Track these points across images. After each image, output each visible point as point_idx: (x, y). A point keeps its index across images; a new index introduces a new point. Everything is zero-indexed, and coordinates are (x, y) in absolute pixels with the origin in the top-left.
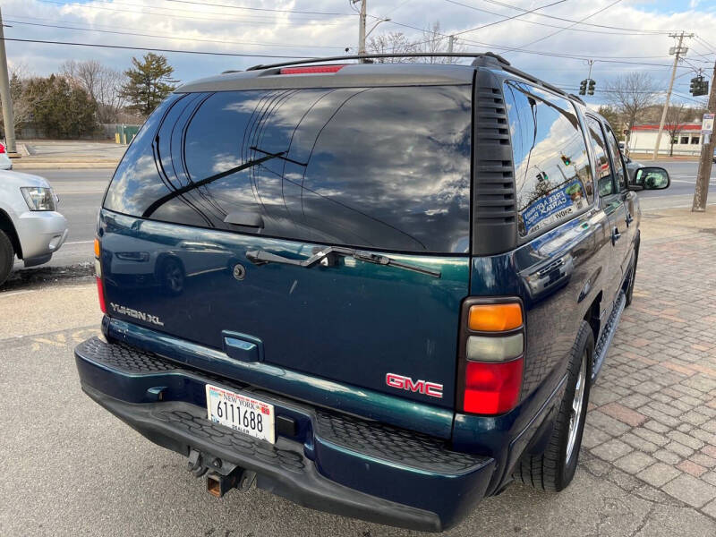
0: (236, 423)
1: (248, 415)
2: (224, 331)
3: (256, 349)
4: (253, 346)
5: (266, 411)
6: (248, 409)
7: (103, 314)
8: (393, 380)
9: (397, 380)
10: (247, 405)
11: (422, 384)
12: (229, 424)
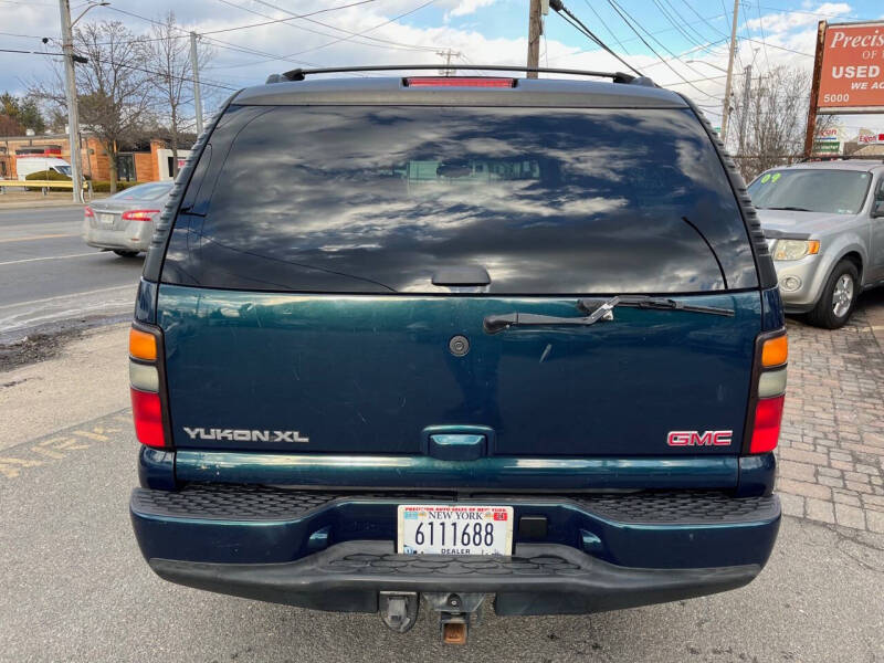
0: (449, 545)
1: (470, 531)
2: (427, 429)
3: (486, 440)
4: (479, 438)
5: (499, 517)
6: (468, 521)
7: (140, 445)
8: (676, 439)
9: (681, 437)
10: (470, 516)
11: (710, 435)
12: (437, 549)
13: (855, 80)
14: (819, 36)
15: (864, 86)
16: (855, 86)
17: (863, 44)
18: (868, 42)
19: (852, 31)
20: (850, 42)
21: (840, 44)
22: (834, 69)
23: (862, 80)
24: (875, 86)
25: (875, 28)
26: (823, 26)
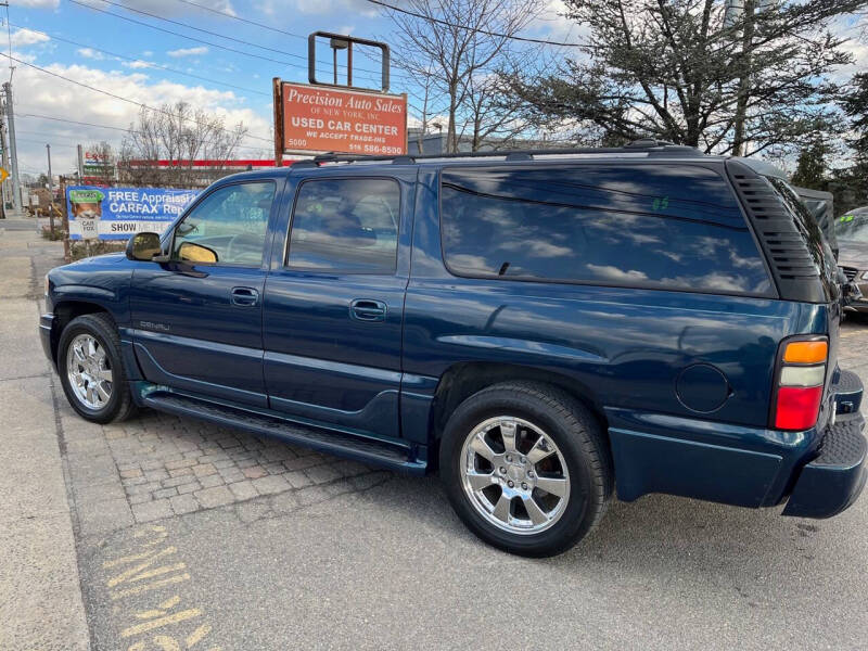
13: (308, 129)
14: (277, 90)
15: (315, 134)
16: (309, 134)
17: (310, 101)
18: (313, 100)
19: (303, 91)
20: (301, 99)
21: (295, 98)
22: (293, 119)
23: (312, 130)
24: (322, 135)
25: (316, 91)
26: (278, 82)
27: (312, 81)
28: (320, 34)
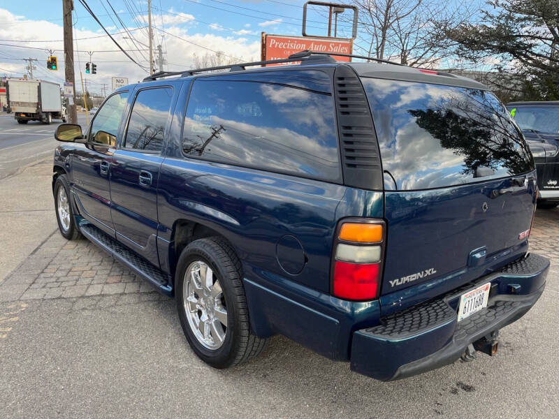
0: (472, 310)
14: (263, 40)
17: (284, 47)
18: (286, 46)
19: (279, 40)
21: (274, 45)
25: (288, 39)
26: (264, 35)
27: (304, 35)
28: (310, 3)
